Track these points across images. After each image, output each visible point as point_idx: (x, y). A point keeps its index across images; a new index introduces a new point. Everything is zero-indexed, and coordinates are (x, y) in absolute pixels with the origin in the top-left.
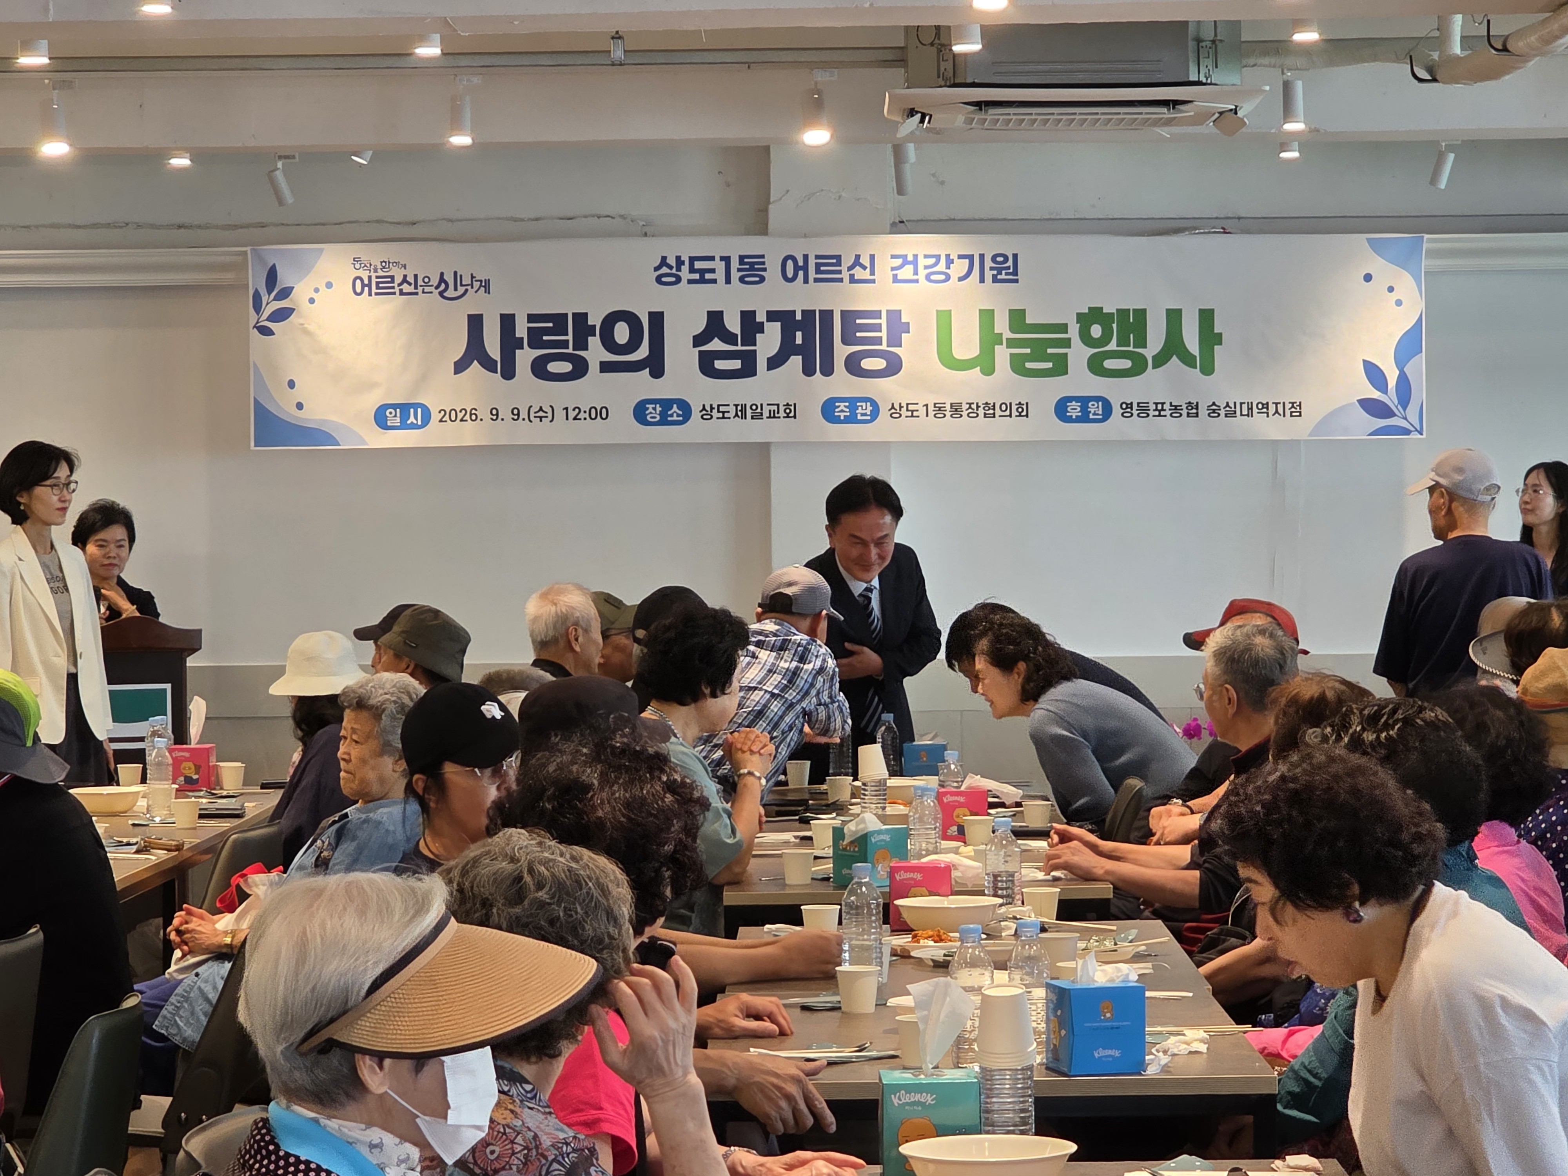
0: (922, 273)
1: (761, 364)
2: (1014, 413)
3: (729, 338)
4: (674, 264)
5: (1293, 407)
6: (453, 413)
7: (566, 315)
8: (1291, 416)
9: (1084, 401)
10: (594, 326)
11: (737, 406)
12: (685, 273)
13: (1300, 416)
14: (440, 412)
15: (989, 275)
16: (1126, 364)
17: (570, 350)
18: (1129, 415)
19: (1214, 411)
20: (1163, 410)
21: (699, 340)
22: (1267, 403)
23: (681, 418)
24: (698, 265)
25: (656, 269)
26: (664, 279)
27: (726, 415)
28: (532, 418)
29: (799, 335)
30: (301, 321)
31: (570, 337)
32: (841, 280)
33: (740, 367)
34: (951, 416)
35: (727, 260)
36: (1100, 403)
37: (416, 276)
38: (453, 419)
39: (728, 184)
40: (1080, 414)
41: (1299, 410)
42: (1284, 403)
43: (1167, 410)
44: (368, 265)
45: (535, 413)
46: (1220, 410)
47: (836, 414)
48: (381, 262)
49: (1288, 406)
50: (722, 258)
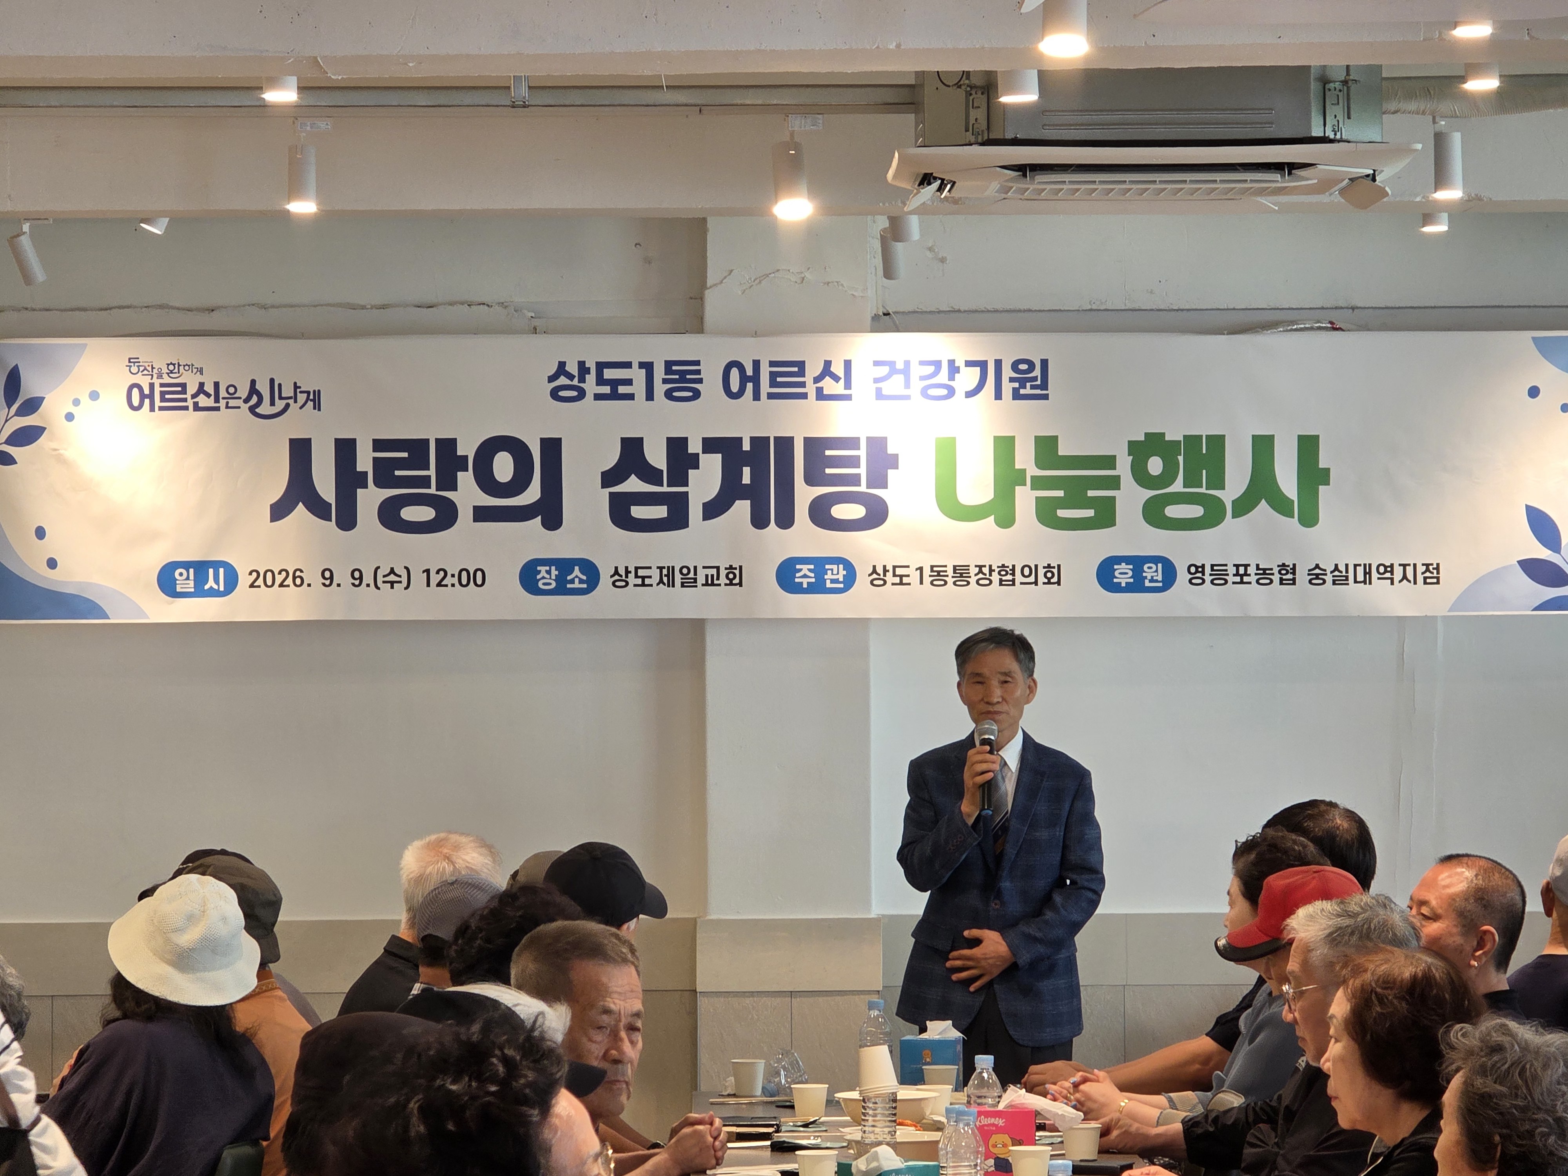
1: (695, 511)
2: (1042, 579)
3: (650, 475)
4: (575, 372)
5: (1427, 570)
6: (269, 575)
7: (427, 441)
8: (1425, 583)
9: (1137, 562)
10: (466, 458)
11: (661, 568)
12: (590, 385)
13: (1438, 583)
14: (250, 573)
16: (1196, 511)
17: (433, 490)
18: (1200, 581)
19: (1316, 576)
20: (1246, 574)
21: (610, 478)
22: (1392, 566)
23: (585, 586)
24: (608, 374)
25: (551, 379)
26: (562, 394)
28: (380, 584)
29: (747, 471)
30: (54, 445)
31: (432, 472)
32: (804, 396)
33: (666, 515)
34: (955, 583)
35: (648, 367)
36: (1160, 565)
37: (217, 385)
38: (269, 583)
39: (648, 261)
40: (1132, 580)
41: (1435, 575)
42: (1415, 565)
43: (1253, 574)
44: (150, 369)
45: (384, 576)
46: (1326, 575)
47: (797, 580)
48: (168, 365)
49: (1421, 569)
50: (642, 365)
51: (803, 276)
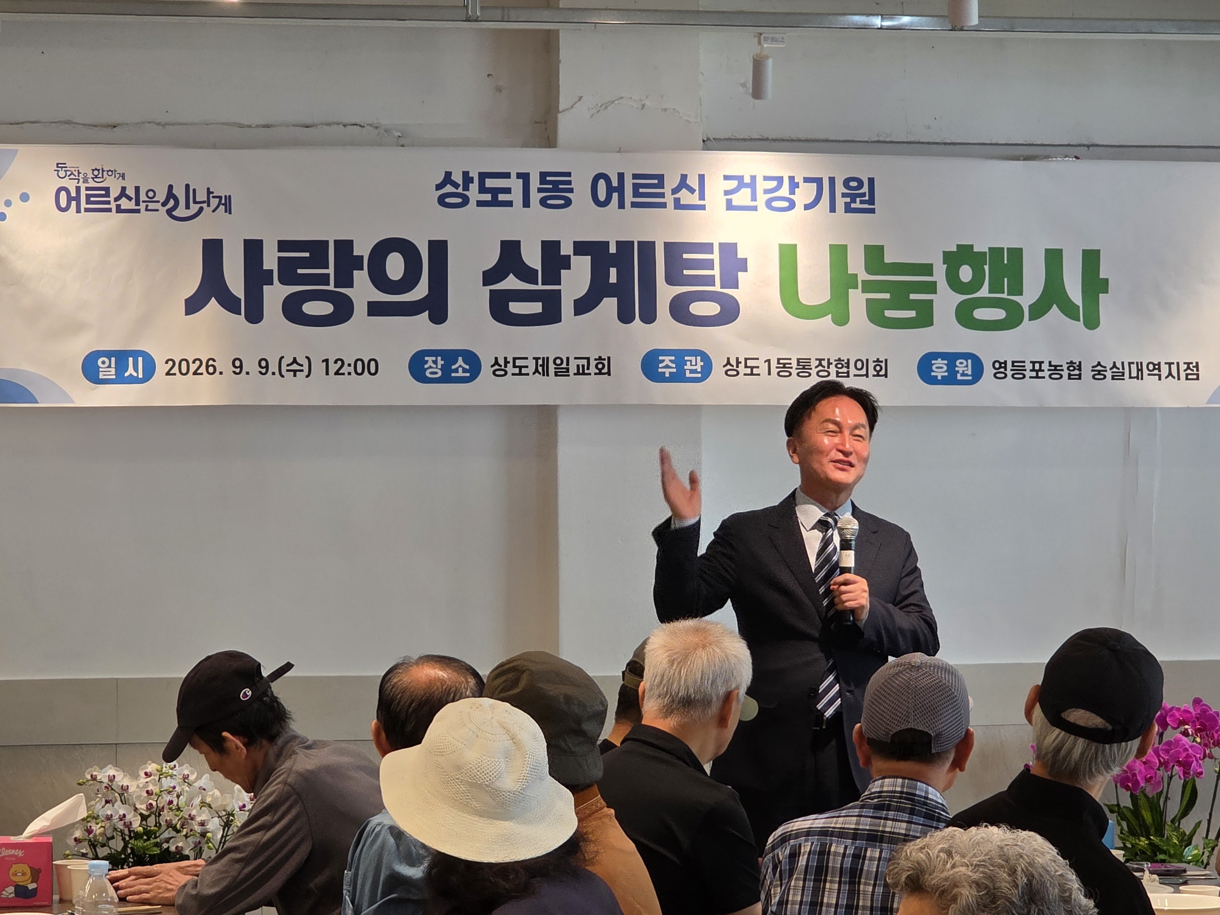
0: (762, 198)
1: (567, 307)
2: (872, 372)
3: (527, 274)
4: (460, 181)
5: (1188, 368)
6: (184, 364)
7: (326, 243)
8: (1187, 379)
9: (951, 358)
10: (362, 257)
11: (537, 359)
12: (473, 192)
13: (1198, 379)
14: (167, 362)
15: (840, 202)
16: (999, 314)
17: (331, 287)
18: (1003, 375)
19: (1099, 372)
20: (1041, 370)
21: (490, 277)
22: (1159, 364)
23: (468, 375)
24: (490, 183)
25: (439, 187)
26: (448, 200)
27: (524, 371)
28: (284, 372)
29: (613, 271)
31: (331, 271)
32: (663, 205)
33: (540, 310)
34: (798, 374)
35: (525, 177)
36: (970, 361)
37: (137, 189)
38: (184, 370)
39: (499, 89)
40: (946, 374)
41: (1195, 372)
42: (1178, 363)
43: (1046, 370)
44: (76, 173)
45: (288, 365)
46: (1106, 371)
47: (660, 370)
48: (93, 170)
49: (1183, 367)
50: (519, 176)
51: (643, 103)
